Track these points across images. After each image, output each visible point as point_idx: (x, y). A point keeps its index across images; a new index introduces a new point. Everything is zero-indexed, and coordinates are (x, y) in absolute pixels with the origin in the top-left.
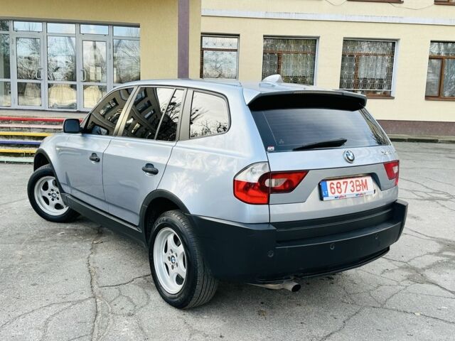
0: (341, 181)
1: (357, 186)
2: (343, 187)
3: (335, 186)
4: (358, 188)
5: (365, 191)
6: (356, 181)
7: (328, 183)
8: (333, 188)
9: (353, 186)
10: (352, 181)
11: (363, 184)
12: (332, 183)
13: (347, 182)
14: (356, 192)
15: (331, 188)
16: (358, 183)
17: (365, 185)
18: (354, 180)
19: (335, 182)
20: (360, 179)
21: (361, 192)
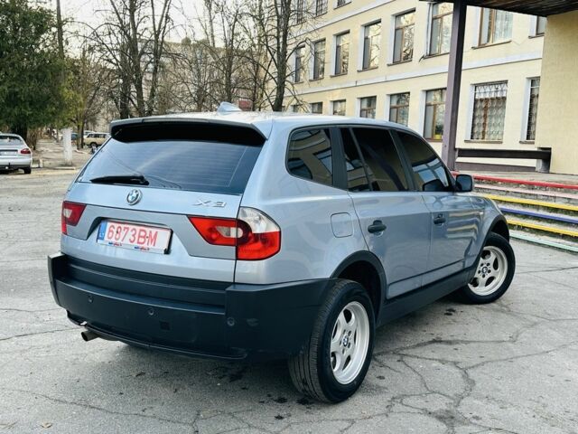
0: (123, 226)
1: (140, 236)
2: (123, 233)
3: (115, 231)
4: (142, 240)
5: (151, 246)
6: (141, 230)
7: (109, 224)
8: (112, 232)
9: (134, 235)
10: (134, 229)
11: (150, 235)
12: (113, 226)
13: (128, 228)
14: (135, 244)
15: (110, 231)
16: (142, 234)
17: (154, 239)
18: (138, 228)
19: (116, 225)
20: (148, 230)
21: (145, 246)
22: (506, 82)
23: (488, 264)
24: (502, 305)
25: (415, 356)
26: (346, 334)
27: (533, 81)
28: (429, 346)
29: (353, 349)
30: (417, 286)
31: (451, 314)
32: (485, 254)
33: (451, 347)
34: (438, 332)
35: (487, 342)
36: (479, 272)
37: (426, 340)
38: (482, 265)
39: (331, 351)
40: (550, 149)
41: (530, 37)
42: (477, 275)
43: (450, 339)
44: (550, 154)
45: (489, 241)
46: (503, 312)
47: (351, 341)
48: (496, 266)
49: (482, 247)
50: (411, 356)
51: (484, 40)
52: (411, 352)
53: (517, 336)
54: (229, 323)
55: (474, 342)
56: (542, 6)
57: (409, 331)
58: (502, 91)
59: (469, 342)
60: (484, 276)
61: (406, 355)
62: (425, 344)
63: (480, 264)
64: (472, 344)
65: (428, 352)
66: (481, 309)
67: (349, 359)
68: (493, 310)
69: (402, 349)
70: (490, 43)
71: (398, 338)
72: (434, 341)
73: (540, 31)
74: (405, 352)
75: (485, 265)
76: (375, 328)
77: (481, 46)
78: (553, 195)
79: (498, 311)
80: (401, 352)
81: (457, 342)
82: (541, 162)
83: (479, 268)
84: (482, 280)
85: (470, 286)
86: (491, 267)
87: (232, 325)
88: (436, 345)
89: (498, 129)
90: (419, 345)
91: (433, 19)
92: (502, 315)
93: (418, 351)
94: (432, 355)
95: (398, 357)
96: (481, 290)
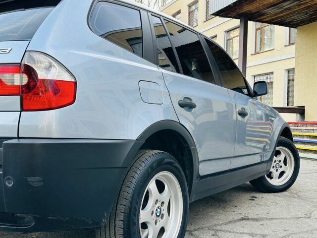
22: (272, 73)
23: (280, 161)
24: (292, 193)
25: (227, 231)
26: (159, 204)
27: (288, 71)
28: (240, 223)
29: (167, 220)
30: (227, 168)
31: (254, 200)
32: (277, 153)
33: (258, 224)
34: (245, 212)
35: (287, 218)
36: (273, 167)
37: (236, 218)
38: (275, 161)
39: (141, 221)
40: (304, 107)
41: (286, 46)
42: (272, 170)
43: (256, 217)
44: (304, 110)
45: (280, 143)
46: (294, 197)
47: (165, 212)
48: (285, 163)
49: (275, 148)
50: (223, 231)
51: (258, 50)
52: (224, 228)
53: (311, 214)
54: (7, 183)
55: (276, 219)
56: (293, 19)
57: (221, 211)
58: (270, 78)
59: (272, 219)
60: (277, 170)
61: (220, 230)
62: (235, 221)
63: (273, 161)
64: (275, 221)
65: (238, 227)
66: (277, 196)
67: (162, 230)
68: (287, 196)
69: (215, 225)
70: (262, 51)
71: (212, 217)
72: (243, 219)
73: (291, 42)
74: (218, 228)
75: (277, 162)
76: (189, 202)
77: (256, 53)
78: (312, 128)
79: (290, 197)
80: (215, 228)
81: (262, 219)
82: (298, 115)
83: (274, 164)
84: (276, 174)
85: (268, 179)
86: (282, 164)
87: (10, 185)
88: (245, 222)
89: (269, 101)
90: (230, 222)
91: (227, 40)
92: (294, 199)
93: (229, 227)
94: (242, 230)
95: (213, 232)
96: (275, 182)
